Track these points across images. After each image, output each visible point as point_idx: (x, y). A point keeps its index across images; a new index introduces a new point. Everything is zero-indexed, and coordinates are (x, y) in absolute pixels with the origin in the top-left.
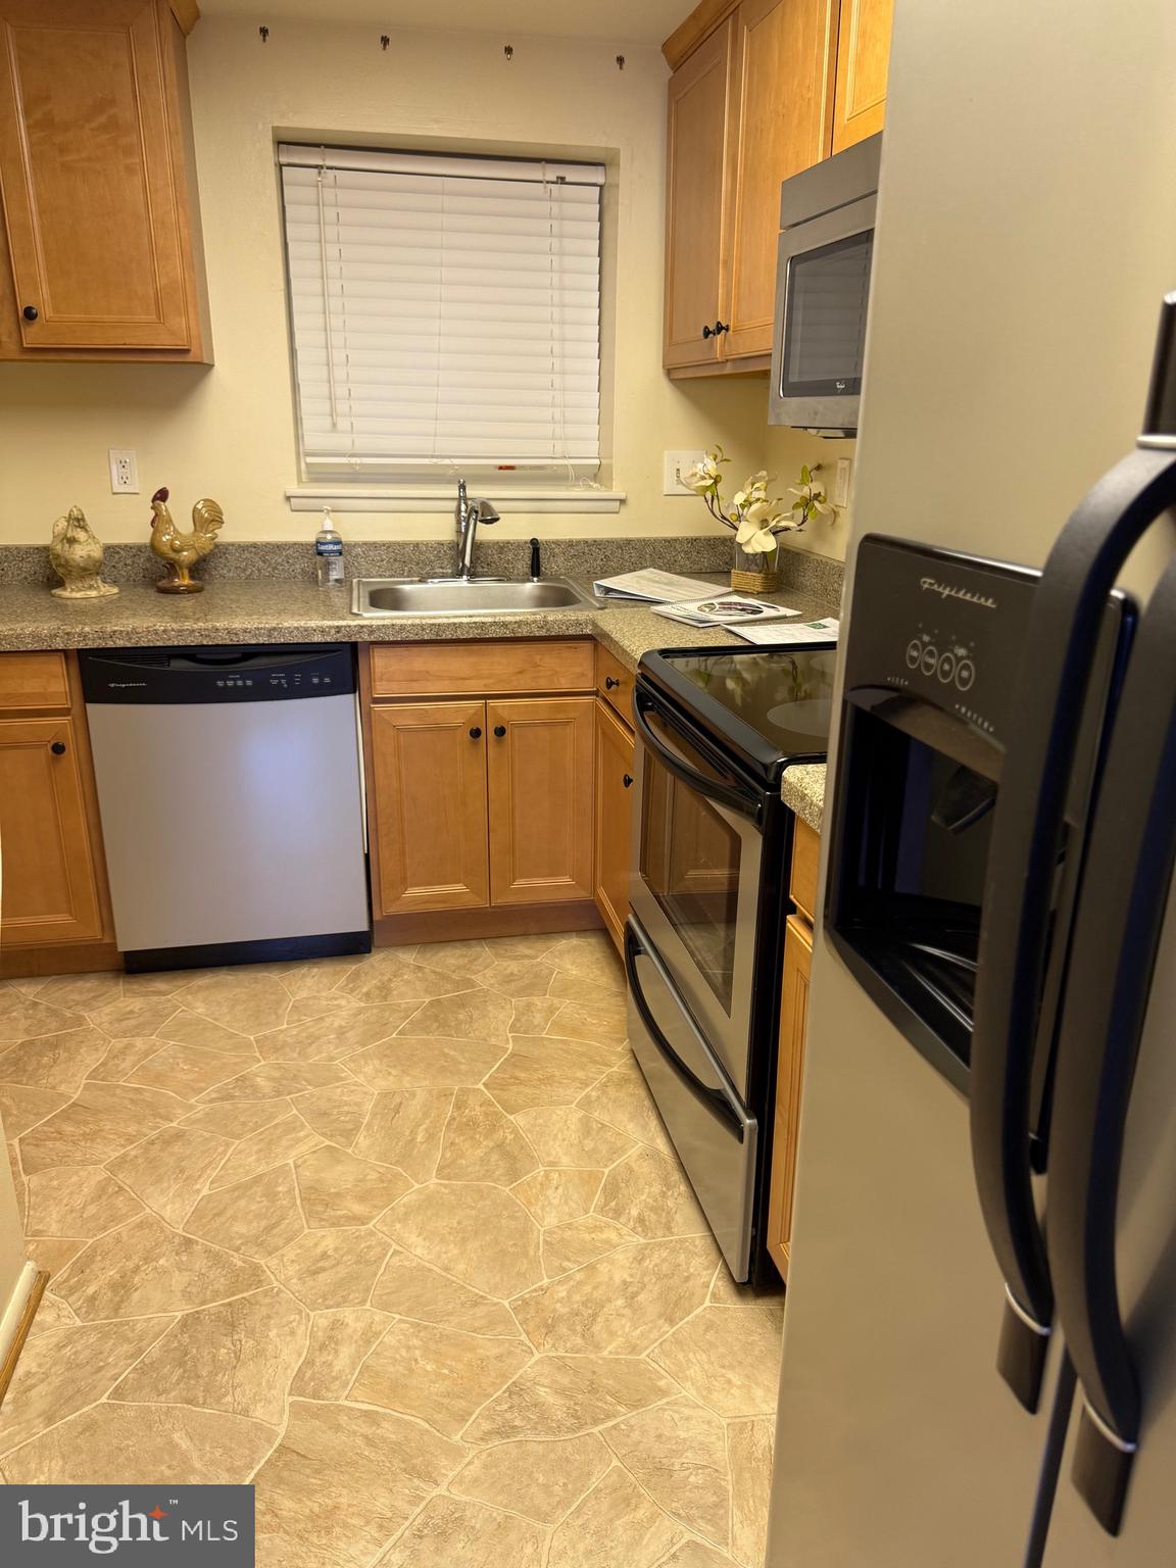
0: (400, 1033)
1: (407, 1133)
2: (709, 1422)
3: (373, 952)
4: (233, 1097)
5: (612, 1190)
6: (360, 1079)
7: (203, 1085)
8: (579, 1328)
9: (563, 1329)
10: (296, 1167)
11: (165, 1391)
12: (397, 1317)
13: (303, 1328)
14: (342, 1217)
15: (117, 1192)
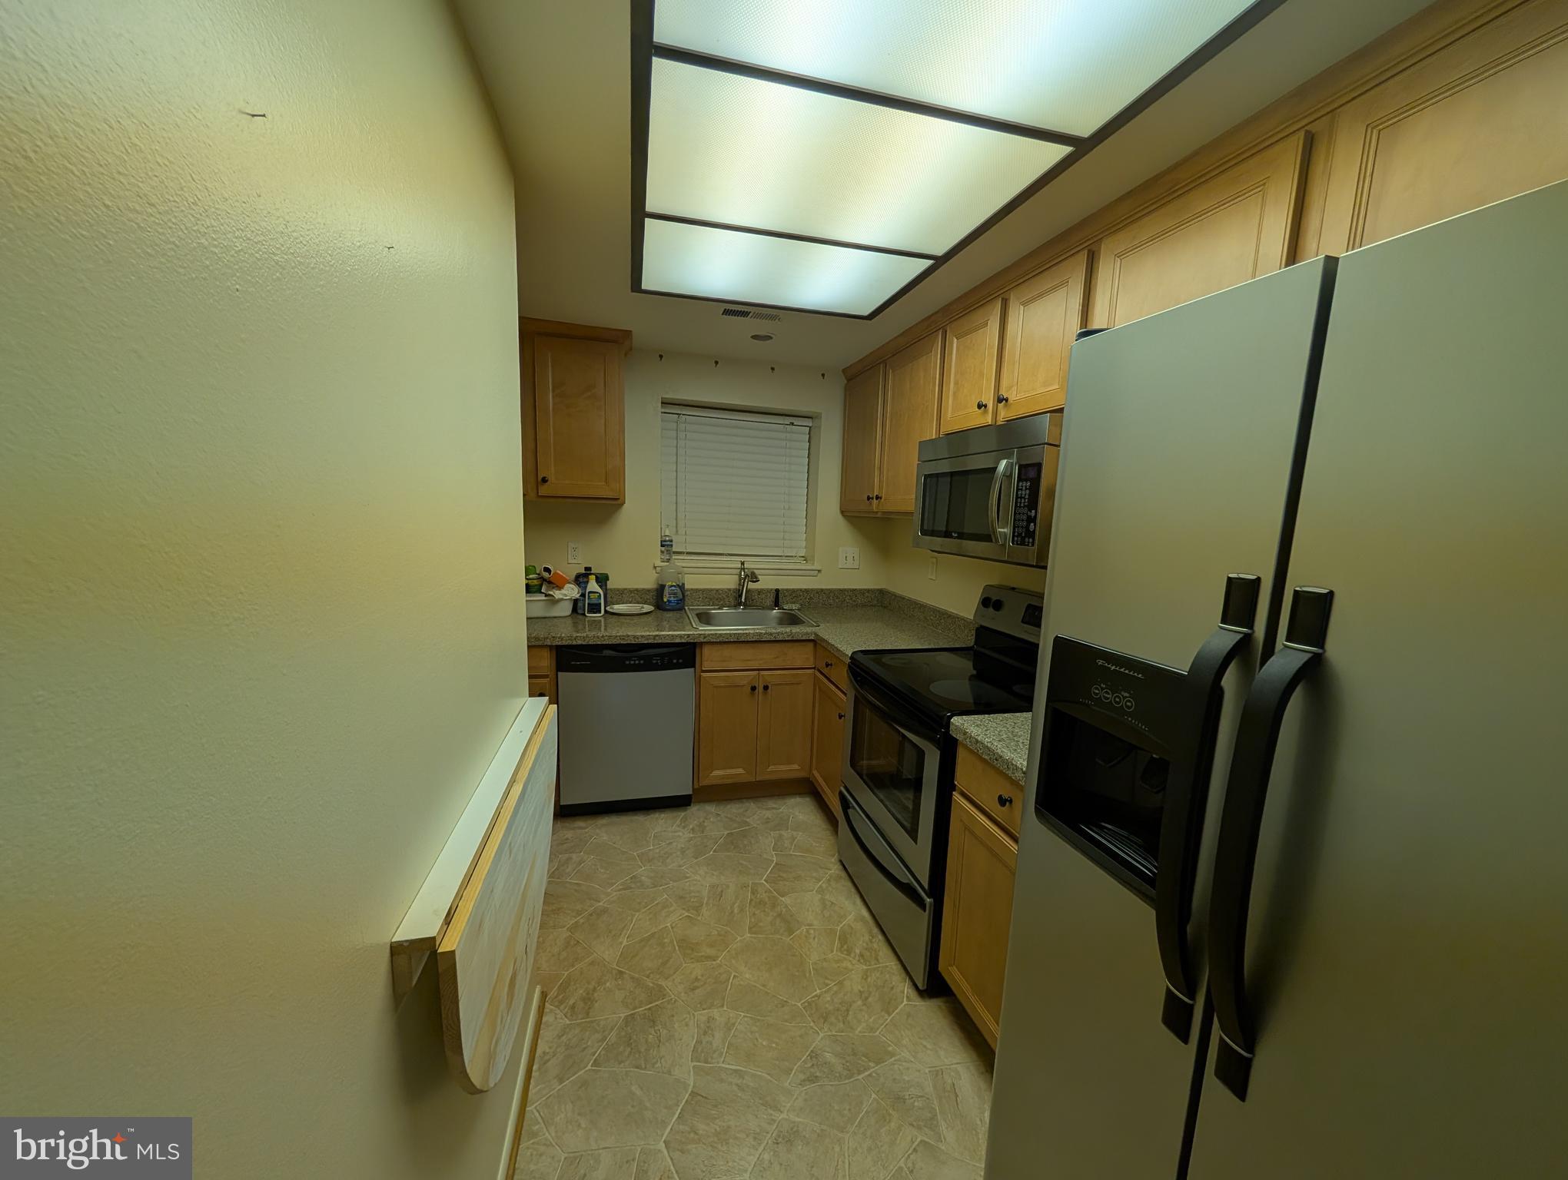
0: (715, 851)
1: (729, 908)
2: (919, 1071)
3: (692, 804)
4: (631, 888)
5: (843, 940)
6: (698, 878)
7: (614, 881)
8: (840, 1018)
9: (833, 1019)
10: (672, 928)
11: (622, 1062)
12: (743, 1014)
13: (692, 1021)
14: (702, 956)
15: (576, 944)
